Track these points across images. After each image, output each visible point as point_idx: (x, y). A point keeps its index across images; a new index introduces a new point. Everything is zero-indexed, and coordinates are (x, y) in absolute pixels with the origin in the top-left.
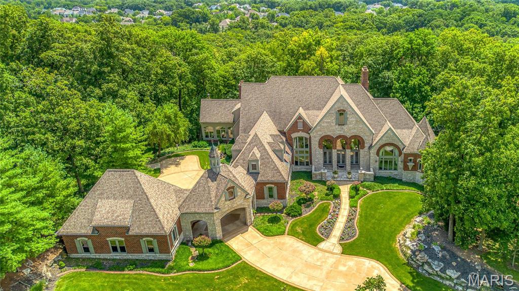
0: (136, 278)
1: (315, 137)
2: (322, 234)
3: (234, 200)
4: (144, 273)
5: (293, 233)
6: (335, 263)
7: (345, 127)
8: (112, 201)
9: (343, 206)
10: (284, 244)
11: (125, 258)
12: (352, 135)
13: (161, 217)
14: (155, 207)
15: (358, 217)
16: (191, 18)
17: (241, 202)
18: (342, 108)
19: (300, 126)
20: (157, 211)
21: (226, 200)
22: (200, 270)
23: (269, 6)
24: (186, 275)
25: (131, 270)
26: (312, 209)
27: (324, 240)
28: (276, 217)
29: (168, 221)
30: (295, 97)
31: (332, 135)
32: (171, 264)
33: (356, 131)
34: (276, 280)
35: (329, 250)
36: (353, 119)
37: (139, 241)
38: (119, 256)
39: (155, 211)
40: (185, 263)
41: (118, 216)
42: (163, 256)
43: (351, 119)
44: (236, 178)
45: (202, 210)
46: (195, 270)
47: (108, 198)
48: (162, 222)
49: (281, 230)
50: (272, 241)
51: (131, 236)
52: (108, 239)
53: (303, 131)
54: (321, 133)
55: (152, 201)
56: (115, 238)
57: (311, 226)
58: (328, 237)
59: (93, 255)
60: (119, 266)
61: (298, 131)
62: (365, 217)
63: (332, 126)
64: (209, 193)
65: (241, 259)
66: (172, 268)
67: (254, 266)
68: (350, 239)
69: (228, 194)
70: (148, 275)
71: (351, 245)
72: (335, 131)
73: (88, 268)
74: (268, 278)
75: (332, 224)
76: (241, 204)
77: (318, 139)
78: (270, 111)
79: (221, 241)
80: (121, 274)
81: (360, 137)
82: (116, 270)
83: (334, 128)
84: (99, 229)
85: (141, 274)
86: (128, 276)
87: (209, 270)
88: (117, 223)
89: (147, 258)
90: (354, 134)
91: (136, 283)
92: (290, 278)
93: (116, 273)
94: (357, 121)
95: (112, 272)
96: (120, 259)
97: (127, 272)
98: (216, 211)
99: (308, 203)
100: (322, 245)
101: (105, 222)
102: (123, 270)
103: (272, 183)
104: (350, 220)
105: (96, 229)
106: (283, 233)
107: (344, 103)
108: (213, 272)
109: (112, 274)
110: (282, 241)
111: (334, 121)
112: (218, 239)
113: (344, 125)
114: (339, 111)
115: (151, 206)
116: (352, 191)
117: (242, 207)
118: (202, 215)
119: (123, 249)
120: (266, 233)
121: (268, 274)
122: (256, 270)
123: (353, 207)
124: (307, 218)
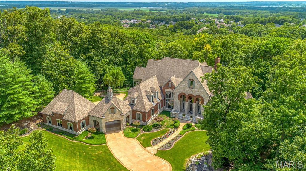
0: (60, 139)
1: (176, 93)
2: (152, 143)
3: (114, 115)
4: (64, 137)
5: (139, 139)
6: (147, 158)
7: (193, 90)
8: (62, 103)
9: (175, 133)
10: (130, 142)
11: (62, 129)
12: (197, 95)
13: (77, 114)
14: (76, 109)
15: (179, 140)
16: (184, 26)
17: (118, 117)
18: (192, 79)
19: (170, 86)
20: (76, 111)
21: (109, 114)
22: (85, 143)
23: (235, 20)
24: (78, 143)
25: (60, 135)
26: (158, 130)
27: (151, 146)
28: (136, 129)
29: (80, 117)
30: (173, 70)
31: (186, 93)
32: (76, 137)
33: (199, 93)
34: (113, 157)
35: (150, 151)
36: (198, 86)
37: (67, 123)
38: (60, 128)
39: (75, 111)
40: (82, 138)
41: (61, 110)
42: (75, 133)
43: (196, 85)
44: (119, 105)
45: (97, 116)
46: (83, 142)
47: (61, 101)
48: (76, 116)
49: (134, 136)
50: (126, 140)
51: (64, 120)
52: (56, 119)
53: (171, 88)
54: (180, 91)
55: (76, 106)
56: (59, 120)
57: (150, 138)
58: (154, 145)
59: (51, 125)
60: (57, 132)
61: (169, 88)
62: (183, 141)
63: (186, 88)
64: (102, 109)
65: (106, 143)
66: (75, 139)
67: (109, 148)
68: (165, 149)
69: (111, 111)
70: (65, 139)
71: (163, 152)
72: (188, 91)
73: (47, 130)
74: (111, 155)
75: (161, 140)
76: (118, 118)
77: (178, 94)
78: (158, 76)
79: (104, 134)
80: (56, 135)
81: (201, 97)
82: (55, 133)
83: (187, 89)
84: (54, 114)
85: (63, 137)
86: (58, 137)
87: (89, 144)
88: (60, 113)
89: (69, 132)
90: (198, 95)
91: (58, 140)
92: (121, 157)
93: (55, 134)
94: (200, 87)
95: (54, 134)
96: (60, 130)
97: (58, 135)
98: (103, 117)
99: (158, 127)
100: (148, 148)
101: (56, 111)
102: (58, 134)
103: (140, 112)
104: (173, 140)
105: (53, 113)
106: (133, 138)
107: (194, 76)
108: (90, 145)
109: (53, 134)
110: (131, 141)
111: (187, 85)
112: (103, 132)
113: (192, 88)
114: (190, 80)
115: (74, 108)
116: (185, 126)
117: (118, 119)
118: (97, 118)
119: (61, 125)
120: (126, 135)
121: (112, 153)
122: (108, 150)
123: (181, 134)
124: (151, 134)
